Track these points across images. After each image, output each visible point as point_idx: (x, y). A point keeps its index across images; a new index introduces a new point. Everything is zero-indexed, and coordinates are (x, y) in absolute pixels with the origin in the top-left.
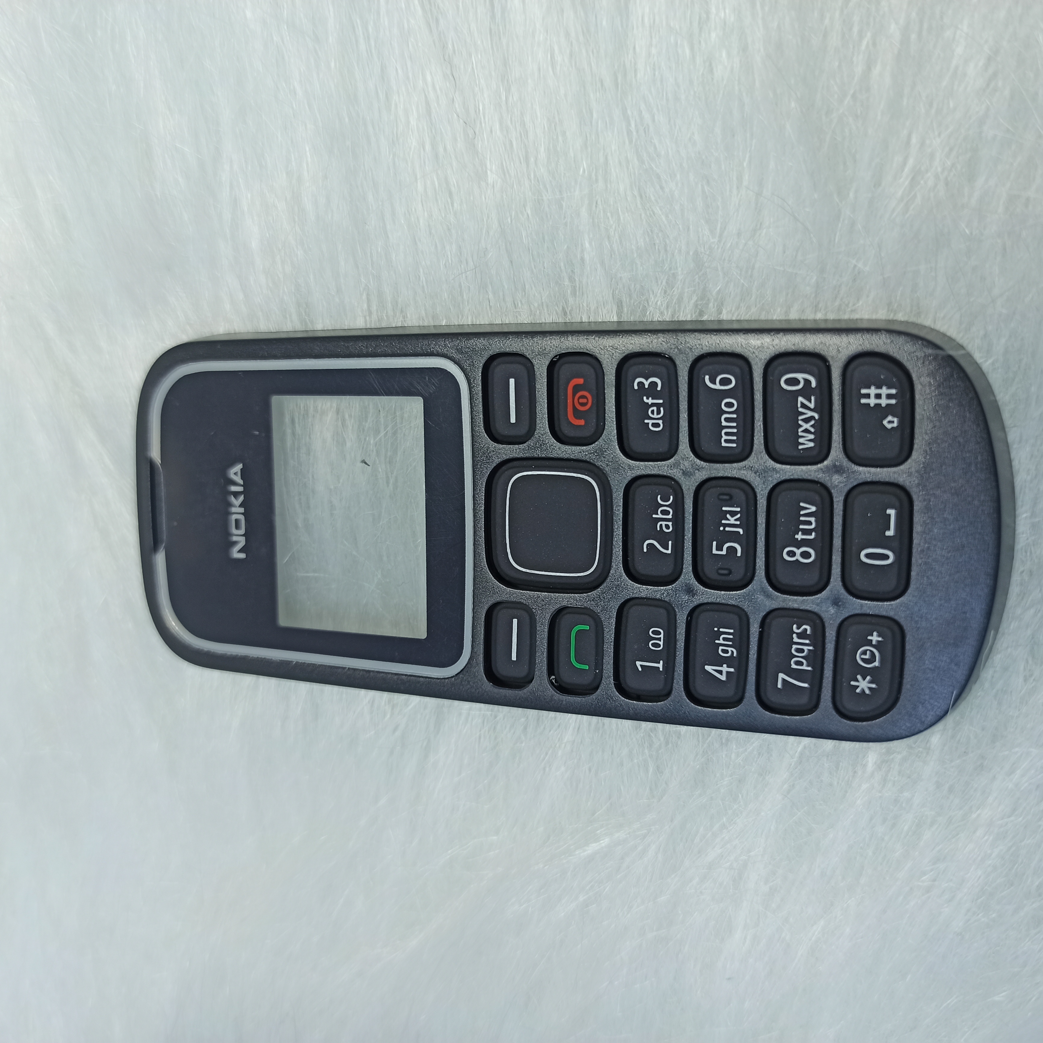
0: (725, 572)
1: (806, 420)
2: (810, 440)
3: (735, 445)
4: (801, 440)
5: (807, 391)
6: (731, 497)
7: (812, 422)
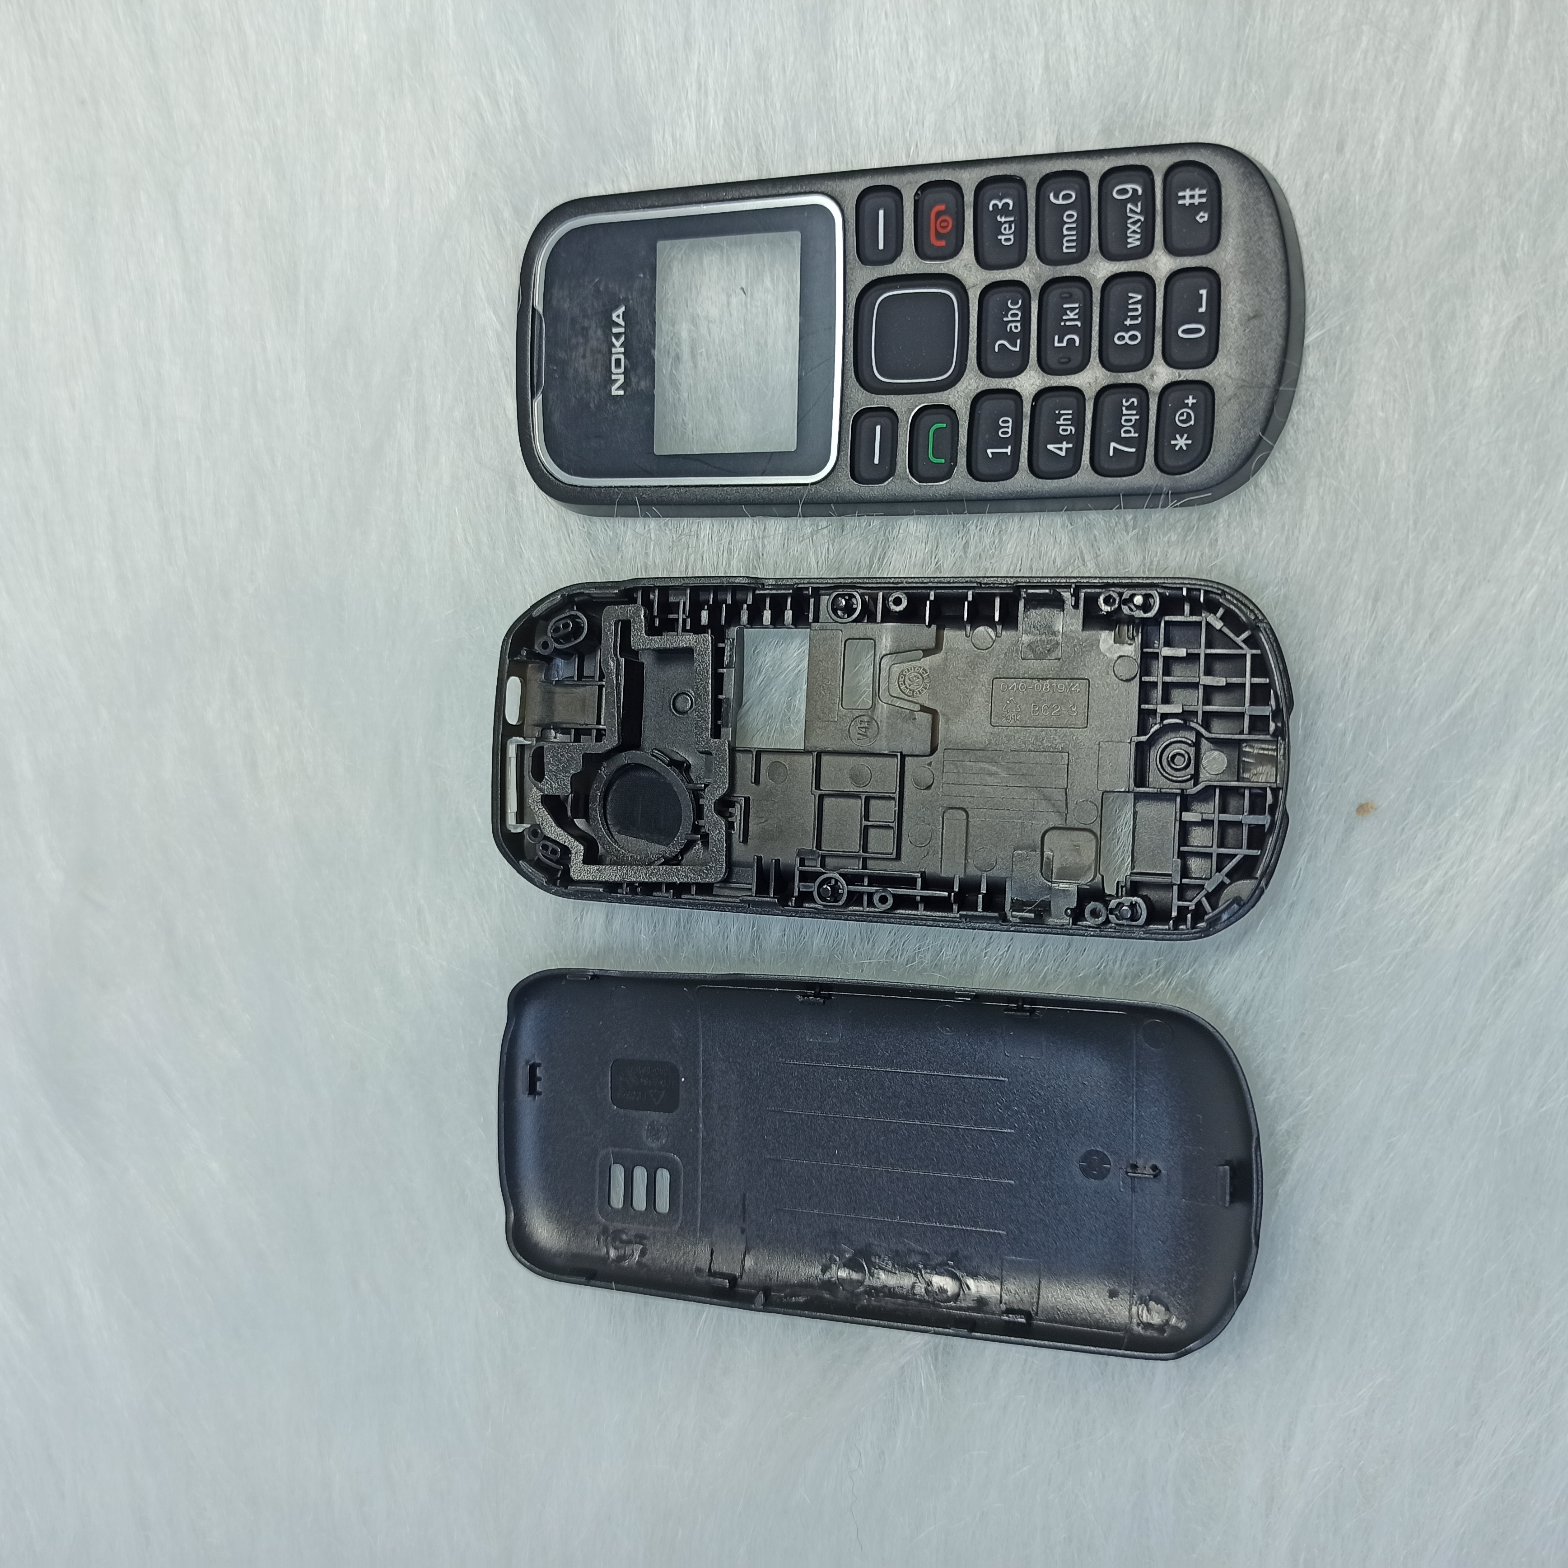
0: (1066, 360)
1: (1134, 223)
2: (1138, 239)
3: (1074, 250)
4: (1129, 240)
5: (1134, 198)
6: (1071, 295)
7: (1139, 224)
